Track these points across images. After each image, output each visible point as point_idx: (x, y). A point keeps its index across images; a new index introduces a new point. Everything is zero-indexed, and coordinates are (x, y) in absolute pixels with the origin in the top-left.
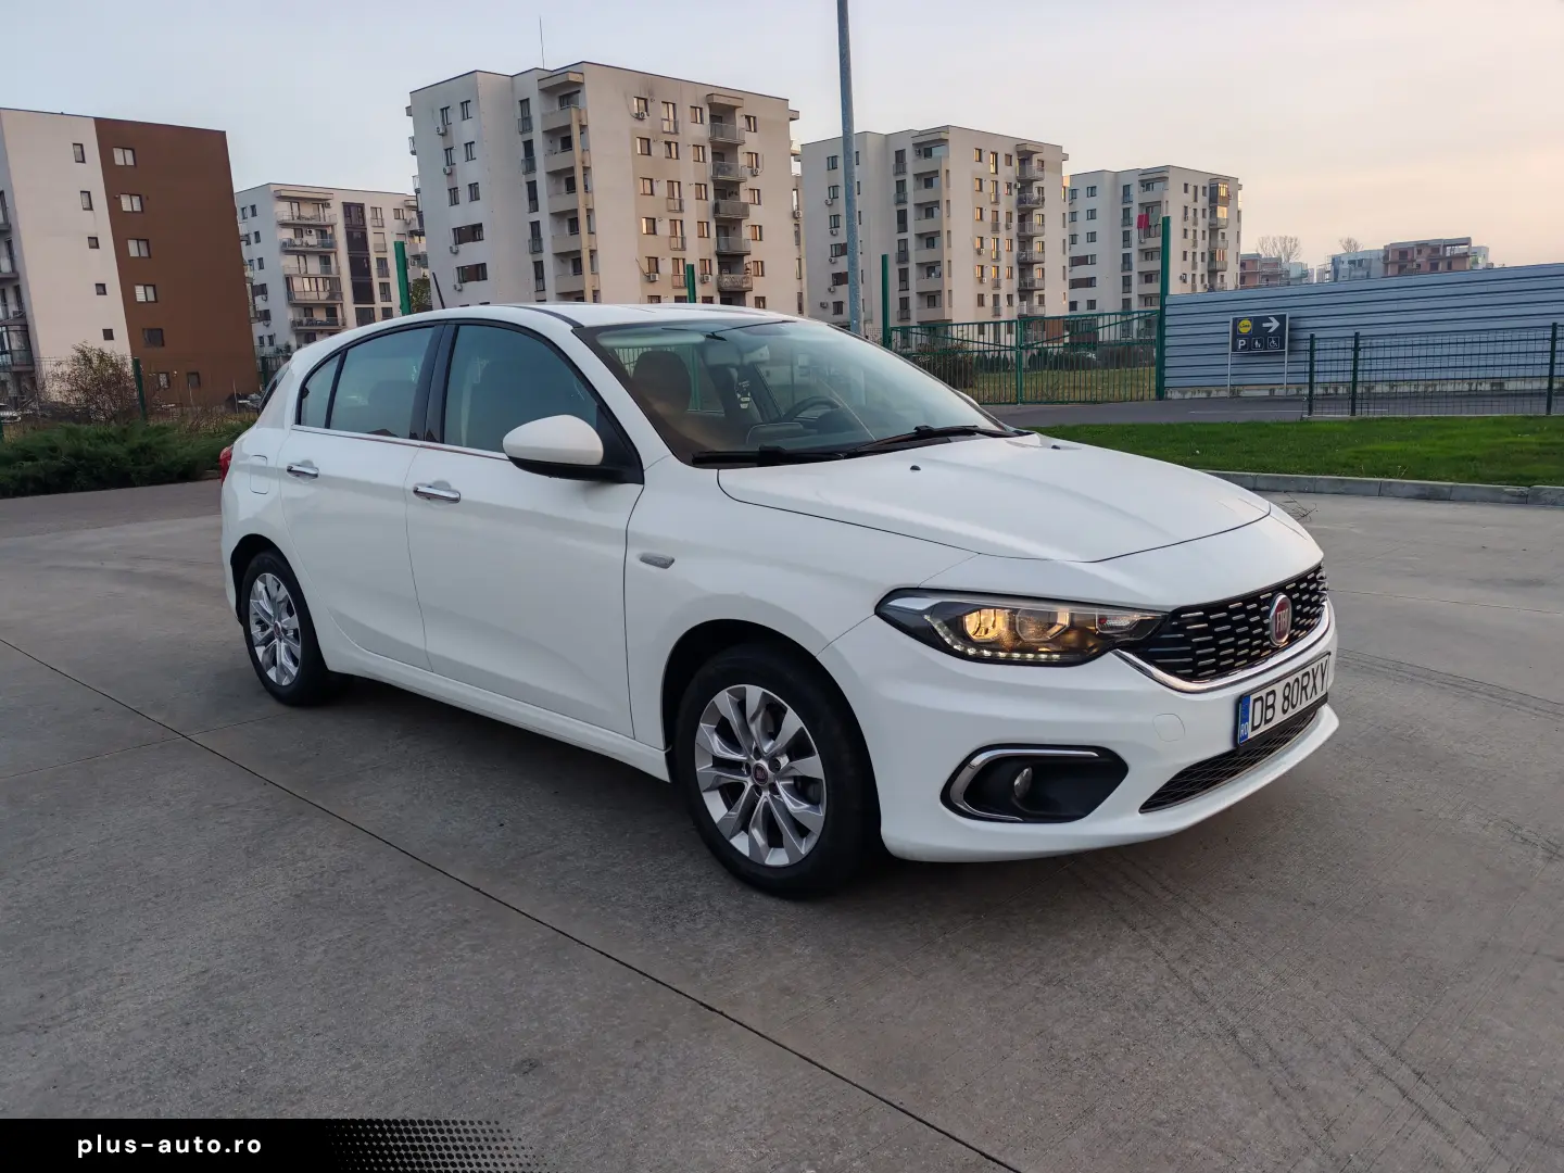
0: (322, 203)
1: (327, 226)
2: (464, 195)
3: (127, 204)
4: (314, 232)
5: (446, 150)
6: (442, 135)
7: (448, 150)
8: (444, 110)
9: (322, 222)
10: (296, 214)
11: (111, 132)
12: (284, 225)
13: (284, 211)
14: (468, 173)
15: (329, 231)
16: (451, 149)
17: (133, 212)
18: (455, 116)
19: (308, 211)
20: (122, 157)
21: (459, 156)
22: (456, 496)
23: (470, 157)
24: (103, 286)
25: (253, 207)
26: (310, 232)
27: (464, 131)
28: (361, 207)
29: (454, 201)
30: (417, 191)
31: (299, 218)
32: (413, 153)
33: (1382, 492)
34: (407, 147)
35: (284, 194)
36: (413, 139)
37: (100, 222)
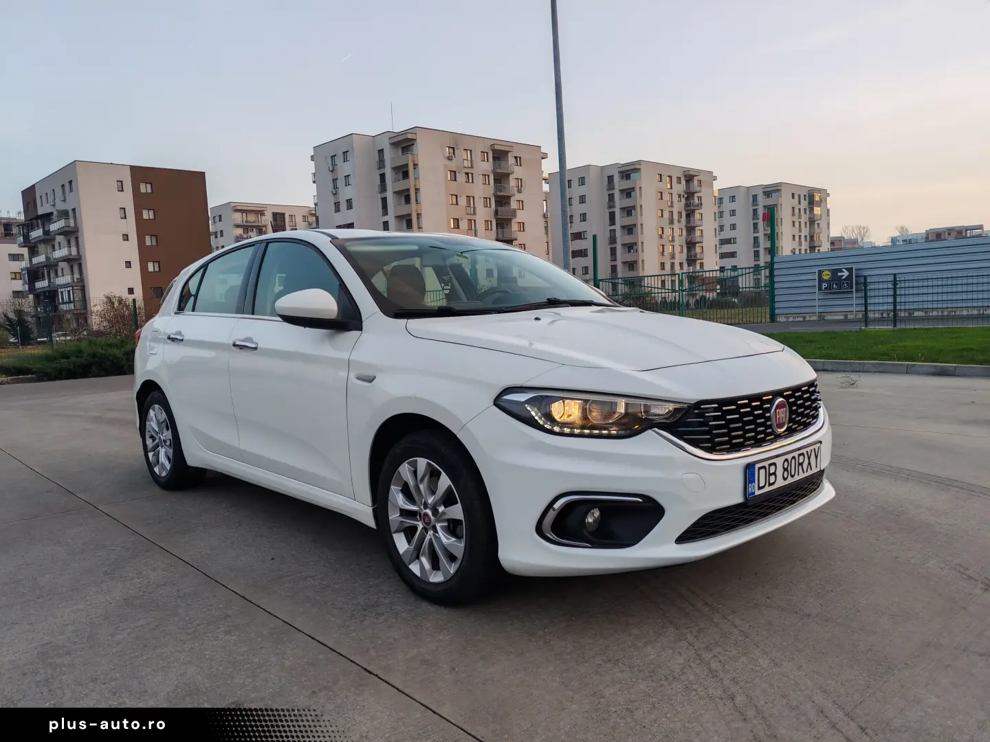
0: (262, 213)
1: (263, 226)
2: (343, 206)
3: (147, 215)
4: (254, 230)
5: (333, 180)
6: (332, 171)
7: (335, 180)
8: (333, 157)
9: (260, 224)
10: (245, 219)
11: (139, 174)
12: (238, 226)
13: (238, 218)
14: (346, 193)
15: (264, 229)
16: (336, 179)
17: (149, 219)
18: (339, 160)
19: (252, 218)
20: (145, 188)
21: (341, 183)
22: (254, 346)
23: (347, 184)
24: (130, 262)
25: (220, 216)
26: (253, 230)
27: (344, 169)
28: (283, 215)
29: (337, 210)
30: (316, 204)
31: (246, 222)
32: (314, 182)
33: (908, 371)
34: (311, 178)
35: (239, 208)
36: (314, 174)
37: (130, 226)
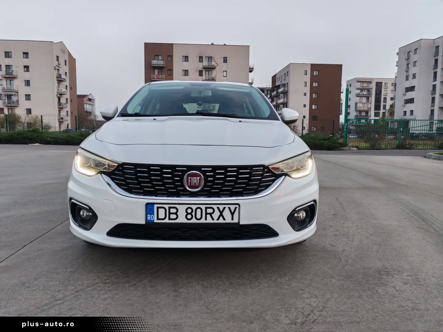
0: (371, 82)
1: (370, 89)
2: (411, 77)
3: (315, 85)
4: (366, 90)
5: (407, 64)
6: (407, 60)
7: (408, 64)
8: (409, 52)
9: (369, 88)
10: (362, 85)
11: (314, 67)
12: (358, 89)
13: (359, 85)
14: (413, 70)
15: (371, 90)
16: (409, 64)
17: (316, 86)
18: (412, 54)
19: (365, 85)
20: (315, 73)
21: (411, 66)
23: (414, 66)
24: (305, 105)
25: (350, 84)
26: (365, 90)
27: (414, 58)
28: (381, 83)
29: (407, 79)
30: (396, 77)
31: (362, 87)
32: (397, 66)
34: (395, 64)
35: (359, 80)
36: (397, 61)
37: (308, 90)
